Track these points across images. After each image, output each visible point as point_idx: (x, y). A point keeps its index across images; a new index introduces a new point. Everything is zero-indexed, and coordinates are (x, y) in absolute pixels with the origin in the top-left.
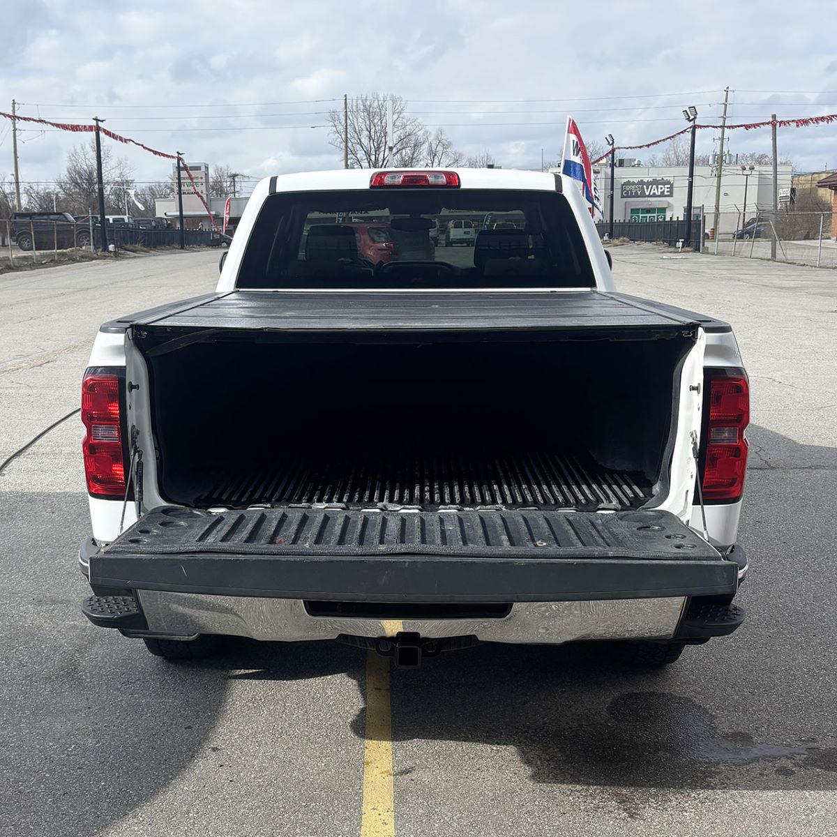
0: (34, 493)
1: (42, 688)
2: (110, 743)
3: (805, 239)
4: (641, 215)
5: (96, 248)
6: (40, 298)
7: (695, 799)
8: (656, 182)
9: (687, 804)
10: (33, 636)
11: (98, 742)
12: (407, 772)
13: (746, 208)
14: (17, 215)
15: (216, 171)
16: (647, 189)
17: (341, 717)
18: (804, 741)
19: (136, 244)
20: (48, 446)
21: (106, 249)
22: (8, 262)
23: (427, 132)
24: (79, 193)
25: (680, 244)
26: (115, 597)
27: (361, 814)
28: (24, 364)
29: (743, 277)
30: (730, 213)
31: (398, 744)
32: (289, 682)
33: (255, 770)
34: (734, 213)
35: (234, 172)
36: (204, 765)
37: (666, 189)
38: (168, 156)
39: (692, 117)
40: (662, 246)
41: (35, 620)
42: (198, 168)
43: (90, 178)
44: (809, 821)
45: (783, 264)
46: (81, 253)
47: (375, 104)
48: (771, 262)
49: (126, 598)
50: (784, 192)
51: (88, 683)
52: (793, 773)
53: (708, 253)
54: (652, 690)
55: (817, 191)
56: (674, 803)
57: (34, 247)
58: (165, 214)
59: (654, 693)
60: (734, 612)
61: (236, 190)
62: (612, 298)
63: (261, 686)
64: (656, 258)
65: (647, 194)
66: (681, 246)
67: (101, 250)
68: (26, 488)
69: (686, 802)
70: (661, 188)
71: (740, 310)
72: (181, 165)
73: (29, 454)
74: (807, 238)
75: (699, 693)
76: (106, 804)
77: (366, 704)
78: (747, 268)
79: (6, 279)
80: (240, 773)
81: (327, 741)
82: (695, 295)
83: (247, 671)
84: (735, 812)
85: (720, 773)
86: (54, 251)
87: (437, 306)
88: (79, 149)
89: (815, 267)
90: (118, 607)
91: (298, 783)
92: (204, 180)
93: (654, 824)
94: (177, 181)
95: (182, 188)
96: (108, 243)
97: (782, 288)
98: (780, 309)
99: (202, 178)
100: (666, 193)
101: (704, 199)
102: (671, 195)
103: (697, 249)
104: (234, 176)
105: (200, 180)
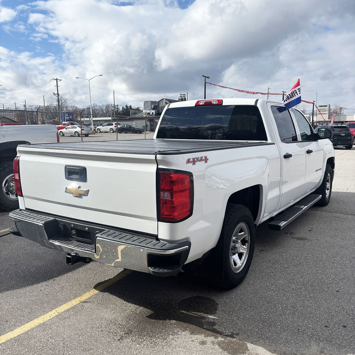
12: (86, 302)
27: (51, 311)
31: (100, 293)
42: (326, 106)
104: (341, 108)
105: (327, 110)
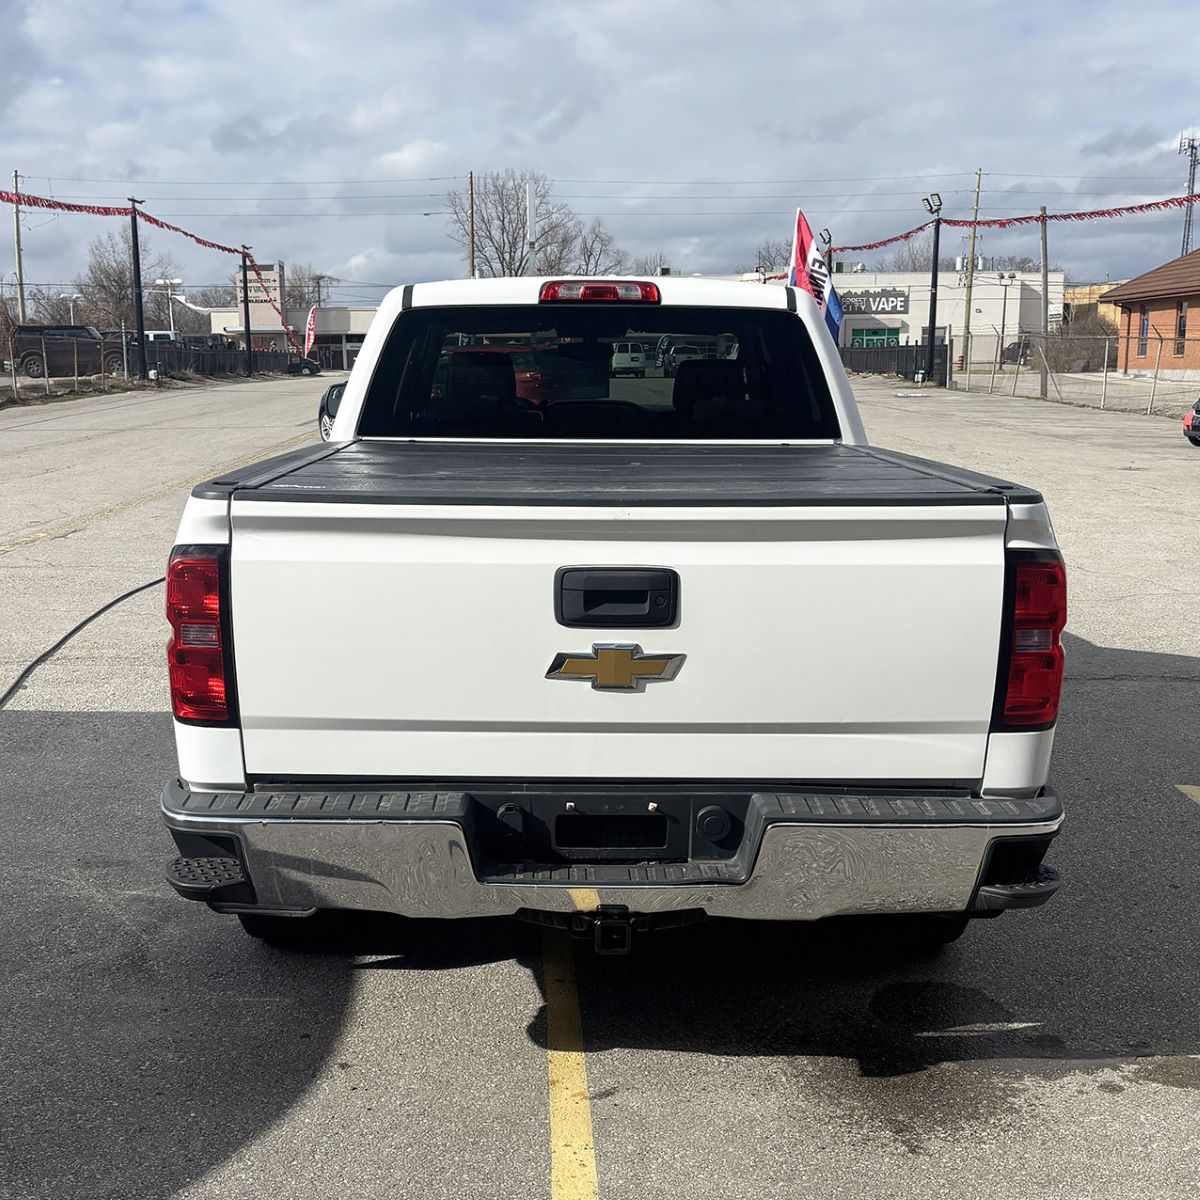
0: (68, 713)
1: (99, 983)
2: (198, 1059)
3: (1083, 371)
4: (865, 338)
5: (132, 374)
6: (57, 443)
7: (996, 1127)
8: (885, 294)
9: (984, 1134)
10: (81, 910)
11: (182, 1058)
12: (607, 1094)
13: (1006, 329)
14: (22, 329)
15: (294, 271)
16: (874, 302)
17: (512, 1019)
18: (1132, 1045)
19: (186, 369)
20: (83, 647)
21: (145, 376)
22: (9, 394)
23: (579, 223)
24: (105, 300)
25: (919, 377)
26: (211, 859)
27: (549, 1152)
28: (42, 535)
29: (1004, 421)
30: (986, 336)
31: (594, 1055)
32: (438, 972)
33: (400, 1094)
34: (991, 336)
35: (318, 273)
36: (330, 1088)
37: (899, 303)
38: (230, 250)
39: (935, 208)
40: (897, 380)
41: (83, 889)
42: (269, 268)
43: (120, 278)
44: (1148, 1155)
45: (1056, 404)
46: (110, 382)
47: (510, 184)
48: (1041, 402)
49: (225, 860)
50: (1055, 308)
51: (163, 975)
52: (1121, 1089)
53: (957, 389)
54: (927, 979)
55: (1097, 308)
56: (968, 1132)
57: (46, 374)
58: (225, 329)
59: (929, 983)
60: (1046, 875)
61: (322, 297)
62: (868, 455)
63: (401, 978)
64: (890, 396)
65: (874, 309)
66: (920, 380)
67: (138, 377)
68: (56, 706)
69: (984, 1130)
70: (893, 302)
71: (1004, 466)
72: (248, 263)
73: (58, 659)
74: (1086, 369)
75: (990, 983)
76: (199, 1144)
77: (546, 1001)
78: (1009, 409)
79: (9, 417)
80: (380, 1098)
81: (496, 1053)
82: (943, 445)
83: (380, 958)
84: (1050, 1144)
85: (1024, 1090)
86: (74, 378)
87: (638, 464)
88: (104, 238)
89: (1099, 408)
90: (215, 873)
91: (461, 1111)
92: (277, 284)
93: (944, 1160)
94: (242, 285)
95: (249, 294)
96: (148, 368)
97: (1057, 436)
98: (1057, 465)
99: (275, 281)
100: (899, 309)
101: (950, 317)
102: (906, 312)
103: (942, 384)
104: (318, 279)
105: (272, 284)
